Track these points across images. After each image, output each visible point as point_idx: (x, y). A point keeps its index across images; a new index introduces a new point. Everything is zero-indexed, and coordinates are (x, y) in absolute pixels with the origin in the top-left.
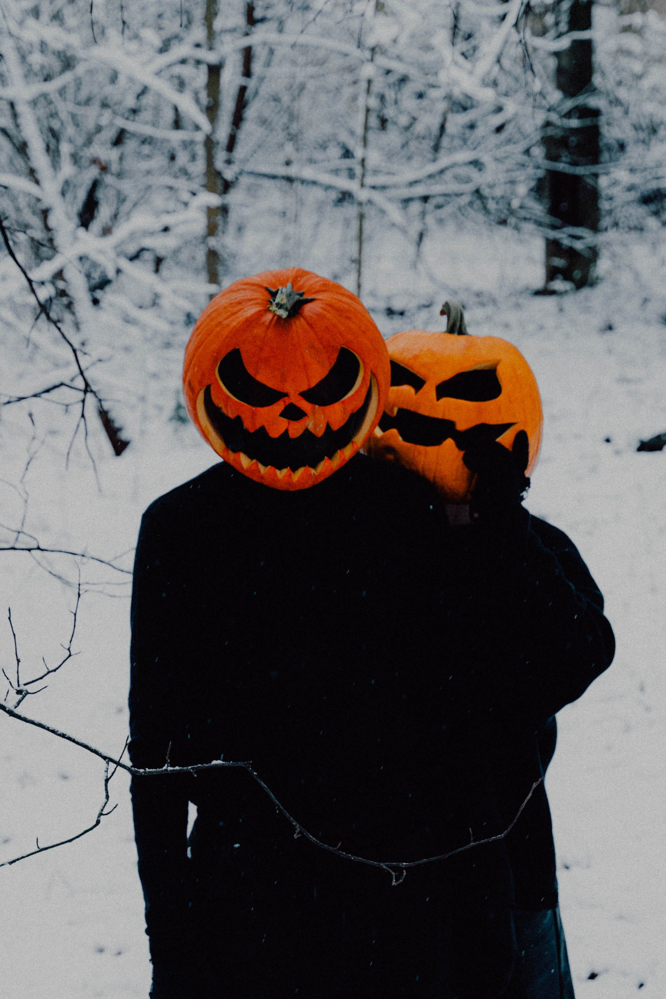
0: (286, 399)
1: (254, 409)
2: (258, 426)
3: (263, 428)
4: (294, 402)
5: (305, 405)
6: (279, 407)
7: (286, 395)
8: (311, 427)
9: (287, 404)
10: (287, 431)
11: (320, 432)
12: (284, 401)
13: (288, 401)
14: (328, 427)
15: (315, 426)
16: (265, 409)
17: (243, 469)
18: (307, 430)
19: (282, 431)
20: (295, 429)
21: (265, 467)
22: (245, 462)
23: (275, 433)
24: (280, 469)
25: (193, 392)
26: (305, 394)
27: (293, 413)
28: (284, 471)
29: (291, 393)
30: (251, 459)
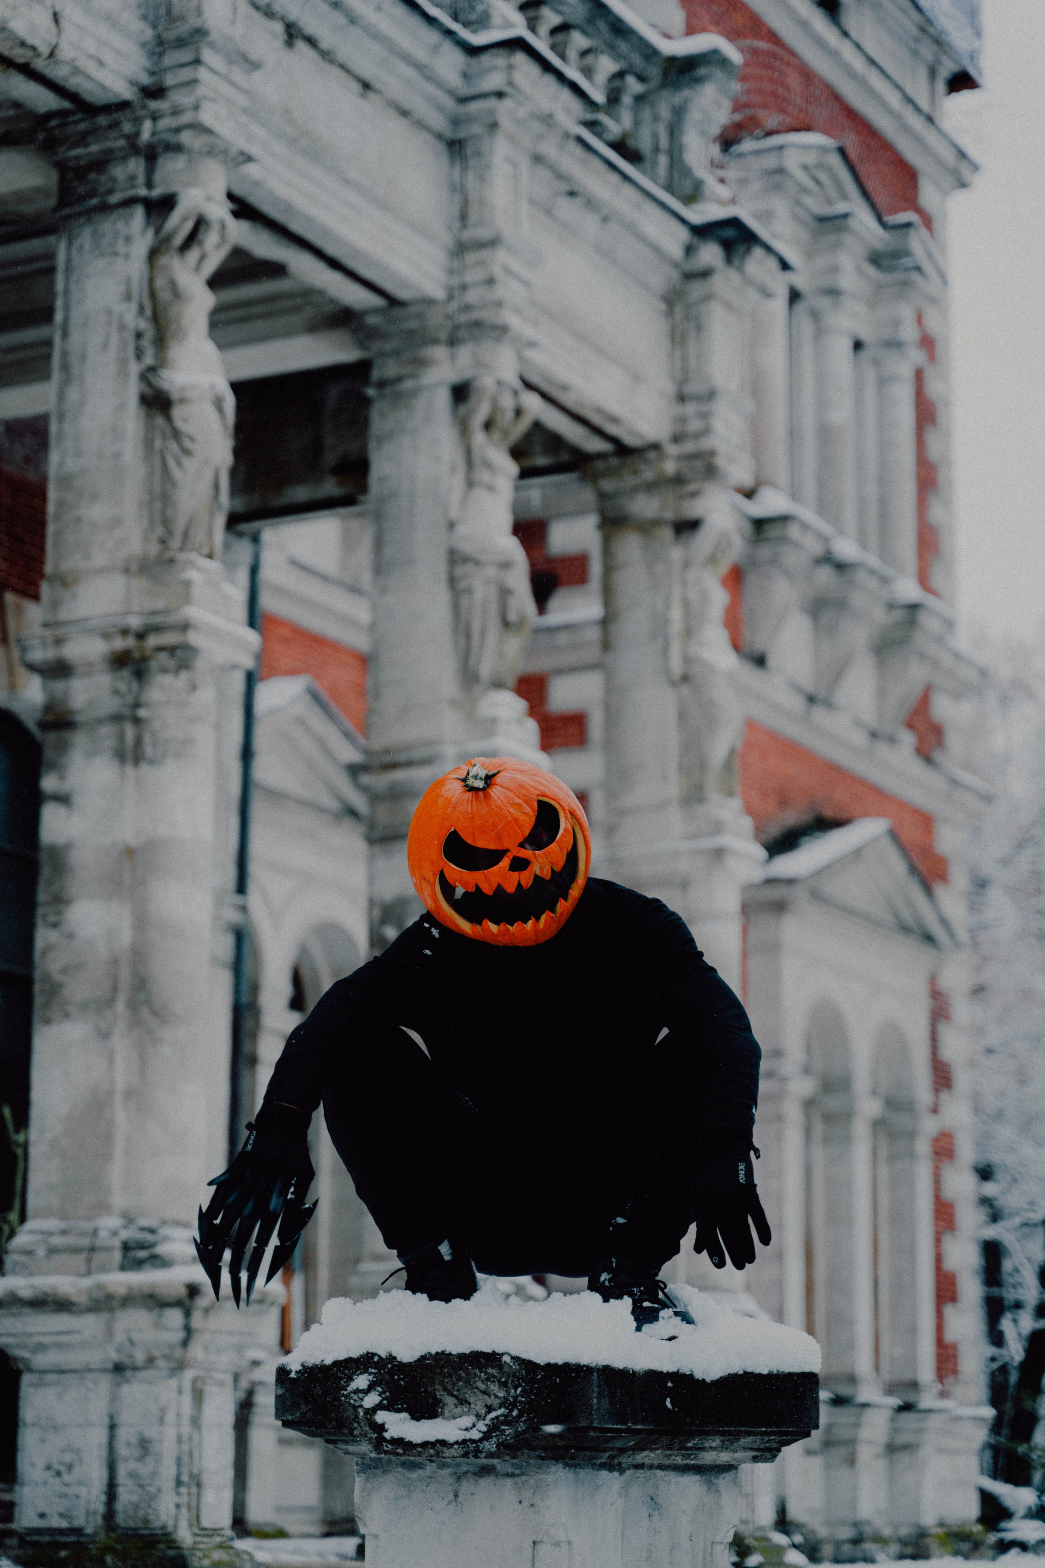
0: (509, 853)
1: (485, 871)
2: (495, 886)
3: (499, 886)
4: (517, 855)
5: (527, 853)
6: (505, 862)
7: (507, 850)
8: (538, 872)
9: (511, 858)
10: (519, 885)
11: (547, 875)
12: (508, 857)
13: (510, 855)
14: (553, 870)
15: (541, 869)
16: (495, 869)
17: (494, 934)
18: (536, 876)
19: (516, 884)
20: (526, 878)
21: (512, 925)
22: (494, 928)
23: (510, 888)
24: (525, 922)
25: (431, 885)
26: (521, 845)
27: (519, 864)
28: (530, 922)
29: (511, 847)
30: (498, 924)
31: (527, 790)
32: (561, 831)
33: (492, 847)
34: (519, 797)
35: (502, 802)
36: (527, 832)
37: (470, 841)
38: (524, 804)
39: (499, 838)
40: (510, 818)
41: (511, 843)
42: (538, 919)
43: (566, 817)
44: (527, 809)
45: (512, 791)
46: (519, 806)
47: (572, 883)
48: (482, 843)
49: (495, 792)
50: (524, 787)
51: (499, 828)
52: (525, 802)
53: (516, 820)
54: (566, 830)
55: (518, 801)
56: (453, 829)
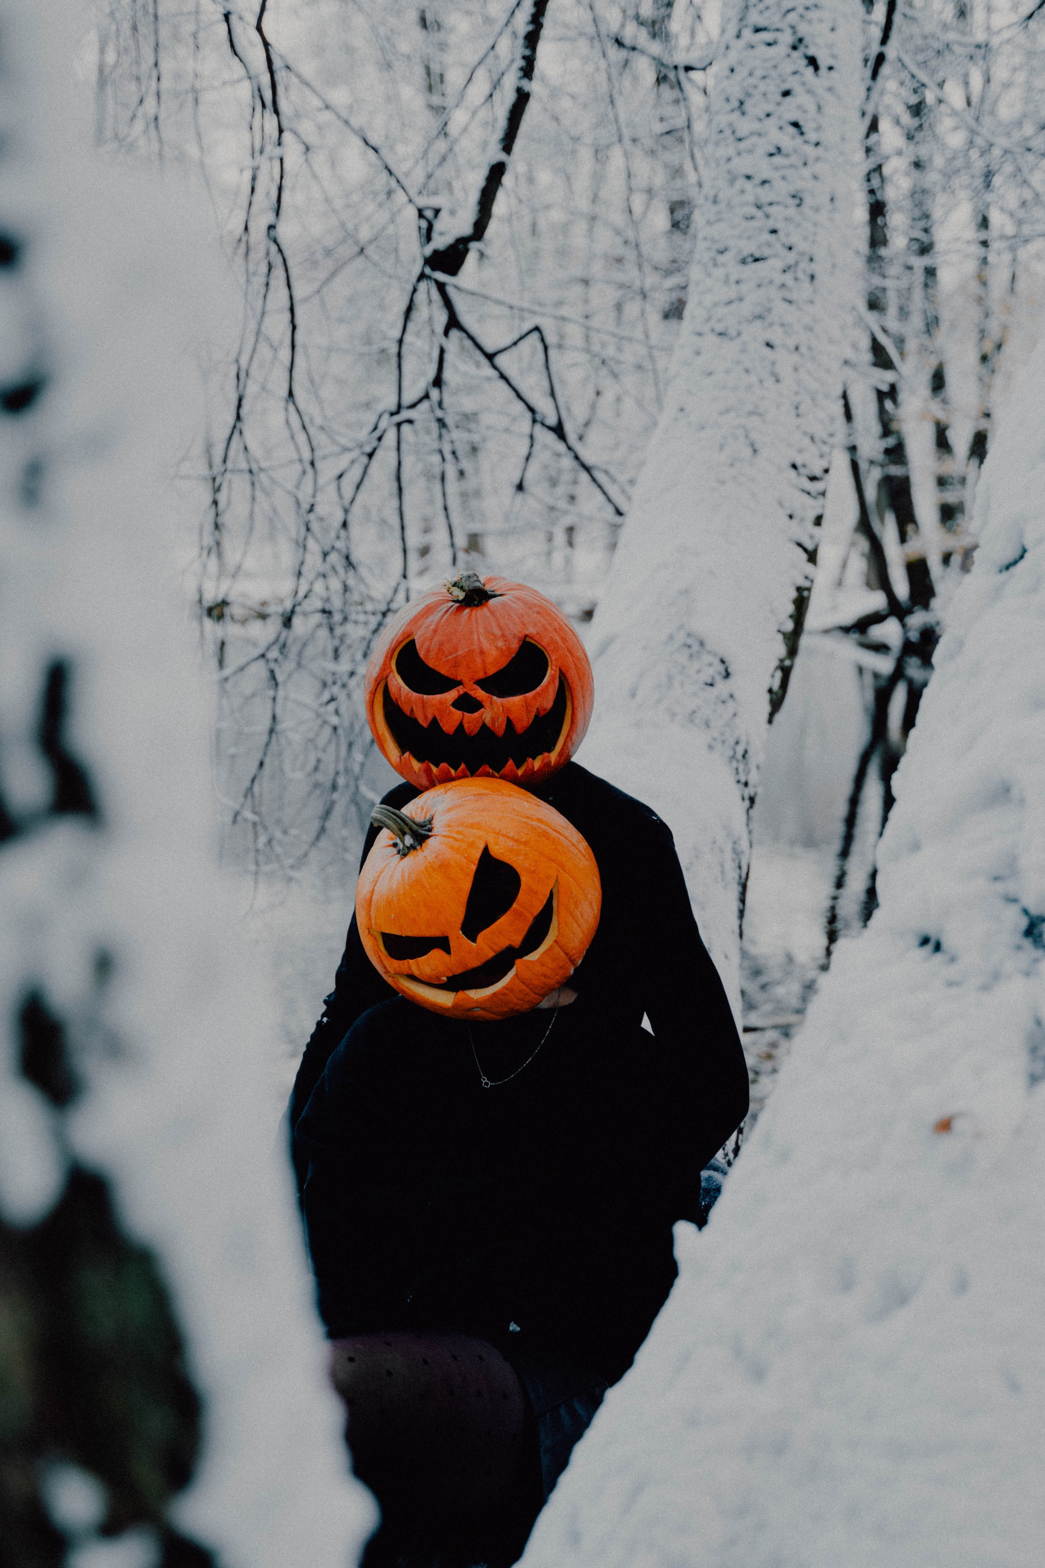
0: (460, 687)
1: (426, 696)
2: (430, 719)
3: (436, 719)
4: (469, 692)
5: (480, 694)
6: (451, 695)
7: (460, 683)
8: (488, 721)
9: (461, 693)
10: (461, 726)
11: (500, 727)
12: (458, 689)
13: (461, 689)
15: (494, 720)
16: (437, 697)
18: (484, 725)
19: (457, 724)
20: (472, 721)
23: (449, 726)
26: (480, 683)
27: (467, 704)
29: (466, 680)
31: (514, 624)
33: (445, 671)
34: (500, 628)
36: (493, 670)
37: (424, 656)
38: (501, 639)
39: (456, 664)
40: (475, 647)
41: (467, 676)
43: (555, 674)
44: (503, 645)
45: (496, 618)
46: (495, 638)
50: (512, 619)
51: (459, 653)
52: (505, 636)
53: (483, 653)
54: (550, 686)
55: (497, 631)
56: (411, 638)
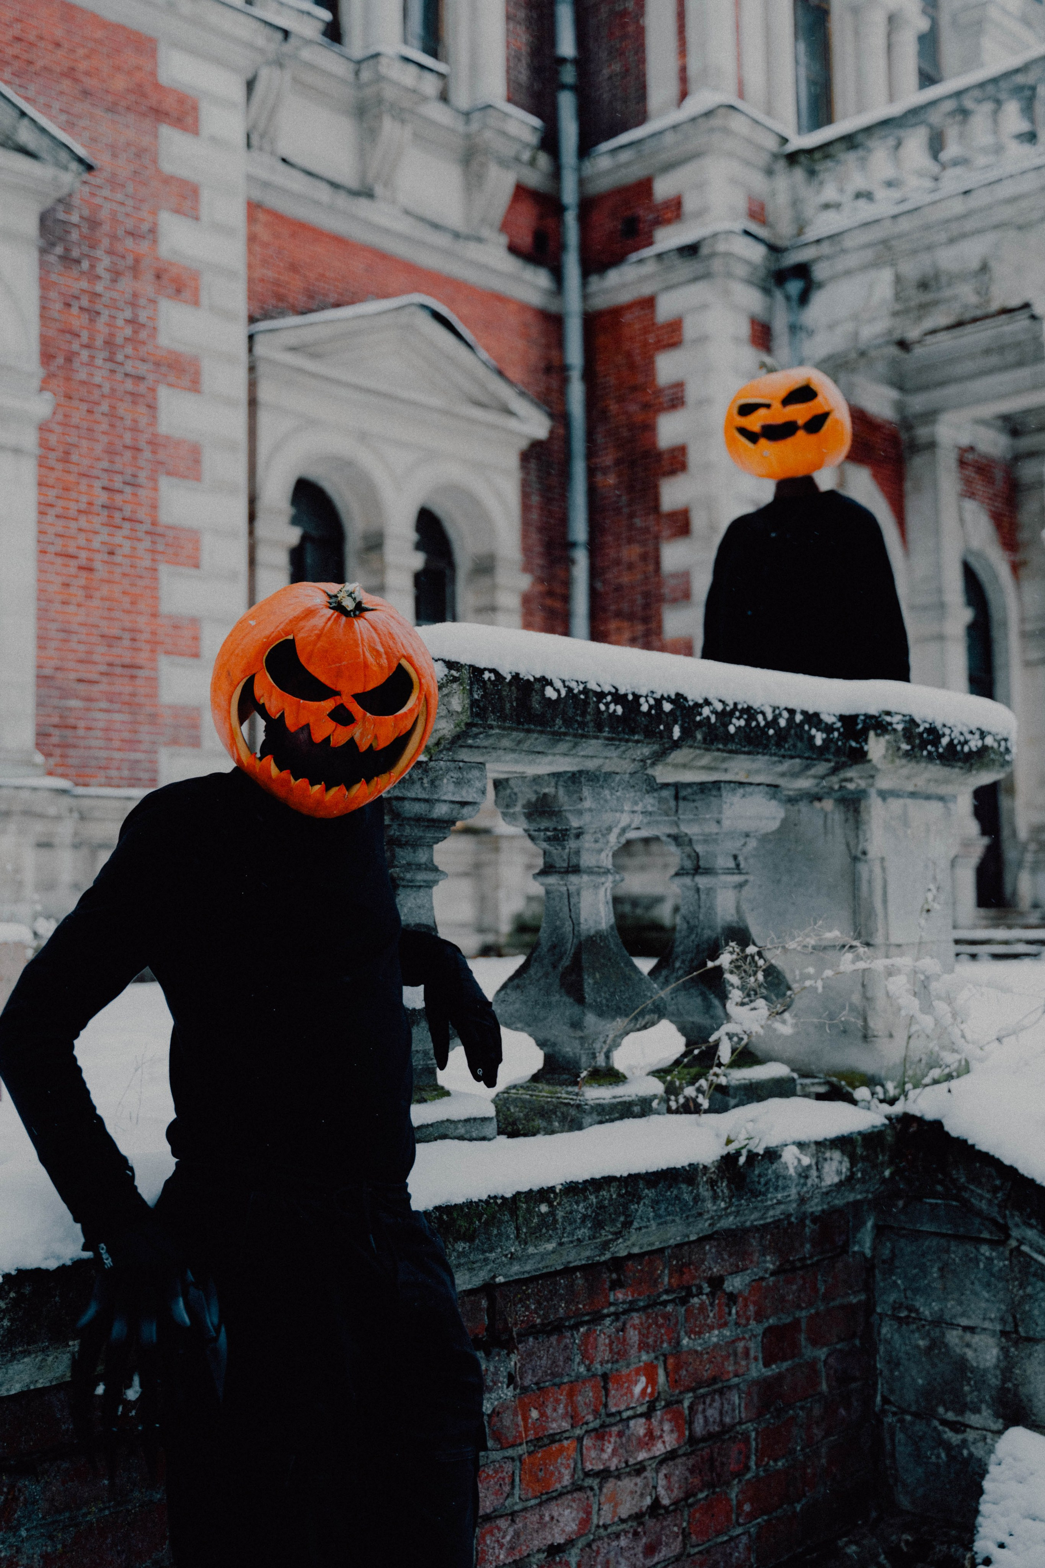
0: (337, 698)
1: (301, 702)
2: (301, 724)
3: (306, 727)
4: (345, 704)
5: (356, 709)
6: (328, 705)
7: (338, 694)
8: (357, 737)
9: (337, 703)
11: (365, 744)
12: (335, 700)
13: (339, 700)
15: (362, 734)
16: (313, 704)
18: (352, 740)
20: (340, 736)
21: (296, 779)
22: (274, 771)
23: (318, 737)
24: (313, 784)
25: (231, 684)
26: (357, 697)
27: (342, 716)
28: (317, 787)
29: (344, 692)
30: (281, 769)
31: (395, 643)
32: (404, 710)
33: (323, 679)
34: (383, 645)
35: (362, 640)
36: (371, 686)
37: (303, 660)
38: (384, 656)
39: (339, 673)
41: (348, 688)
42: (328, 789)
43: (419, 698)
44: (384, 661)
45: (379, 634)
46: (377, 654)
47: (384, 772)
48: (316, 670)
49: (360, 625)
50: (394, 639)
51: (343, 664)
52: (386, 653)
53: (366, 666)
54: (411, 710)
55: (381, 650)
56: (291, 637)
